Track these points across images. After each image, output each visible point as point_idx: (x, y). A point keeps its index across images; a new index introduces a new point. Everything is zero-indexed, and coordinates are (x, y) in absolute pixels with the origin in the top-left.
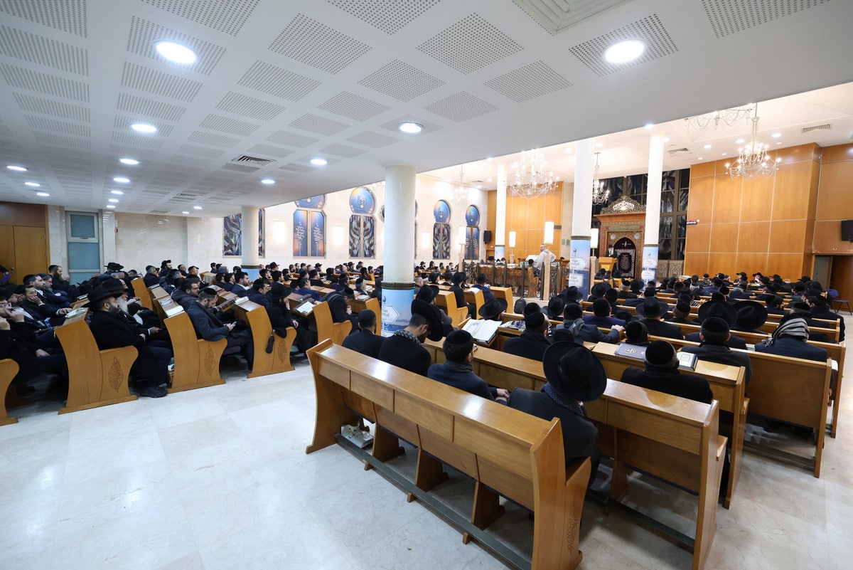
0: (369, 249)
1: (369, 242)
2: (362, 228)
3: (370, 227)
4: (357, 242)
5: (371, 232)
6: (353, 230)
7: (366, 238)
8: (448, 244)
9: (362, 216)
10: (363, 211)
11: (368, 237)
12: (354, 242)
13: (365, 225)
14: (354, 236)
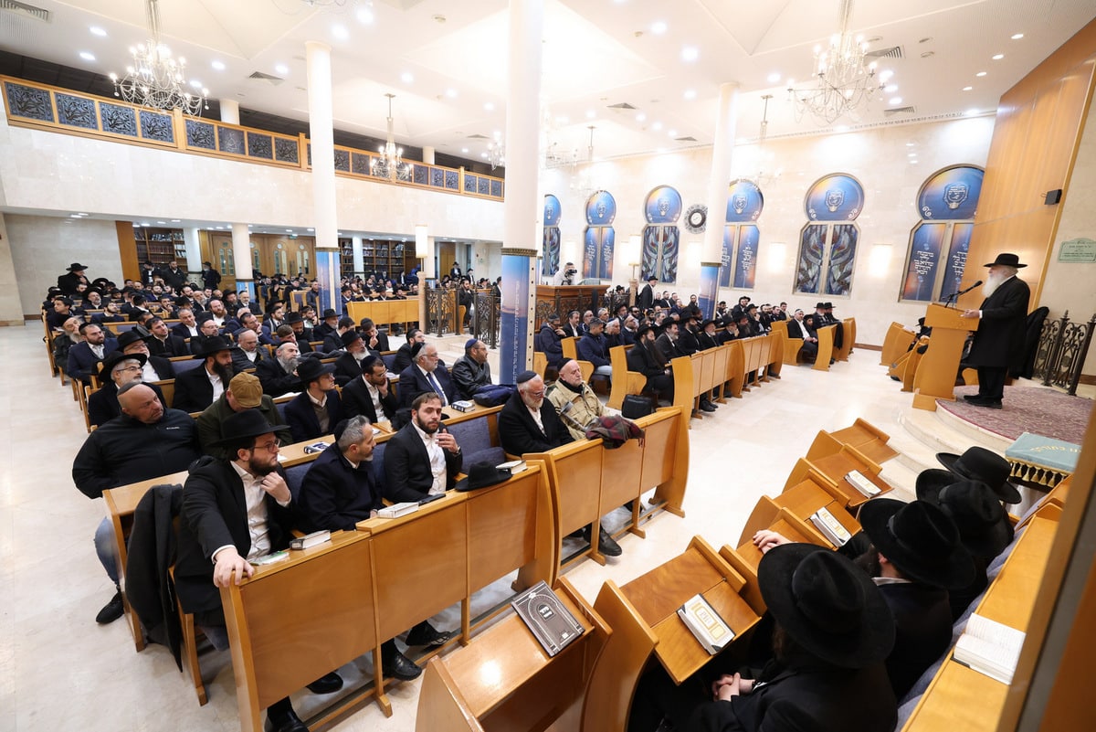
0: (670, 271)
1: (670, 262)
2: (660, 243)
3: (673, 241)
4: (653, 262)
5: (672, 248)
6: (648, 246)
7: (665, 257)
8: (847, 268)
9: (661, 227)
10: (665, 219)
11: (670, 254)
12: (650, 262)
13: (665, 238)
14: (651, 254)
